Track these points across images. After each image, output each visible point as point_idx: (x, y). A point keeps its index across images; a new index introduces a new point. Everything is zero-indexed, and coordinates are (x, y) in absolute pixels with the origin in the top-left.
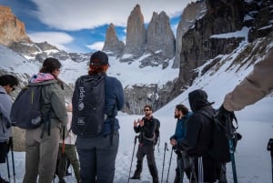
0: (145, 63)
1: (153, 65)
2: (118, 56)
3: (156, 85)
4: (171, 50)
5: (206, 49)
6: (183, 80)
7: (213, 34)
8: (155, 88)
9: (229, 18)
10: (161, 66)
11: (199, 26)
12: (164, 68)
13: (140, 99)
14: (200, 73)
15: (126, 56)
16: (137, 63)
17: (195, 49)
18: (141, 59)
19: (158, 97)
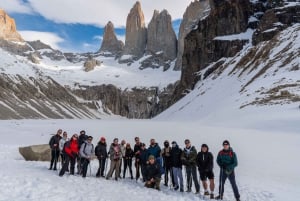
0: (145, 65)
1: (153, 67)
2: (117, 57)
3: (157, 88)
4: (173, 51)
5: (209, 51)
6: (184, 84)
7: (217, 35)
8: (155, 91)
9: (234, 19)
10: (162, 68)
11: (202, 27)
12: (165, 70)
13: (140, 102)
14: (202, 77)
15: (125, 57)
16: (137, 64)
17: (198, 51)
18: (141, 60)
19: (158, 100)
